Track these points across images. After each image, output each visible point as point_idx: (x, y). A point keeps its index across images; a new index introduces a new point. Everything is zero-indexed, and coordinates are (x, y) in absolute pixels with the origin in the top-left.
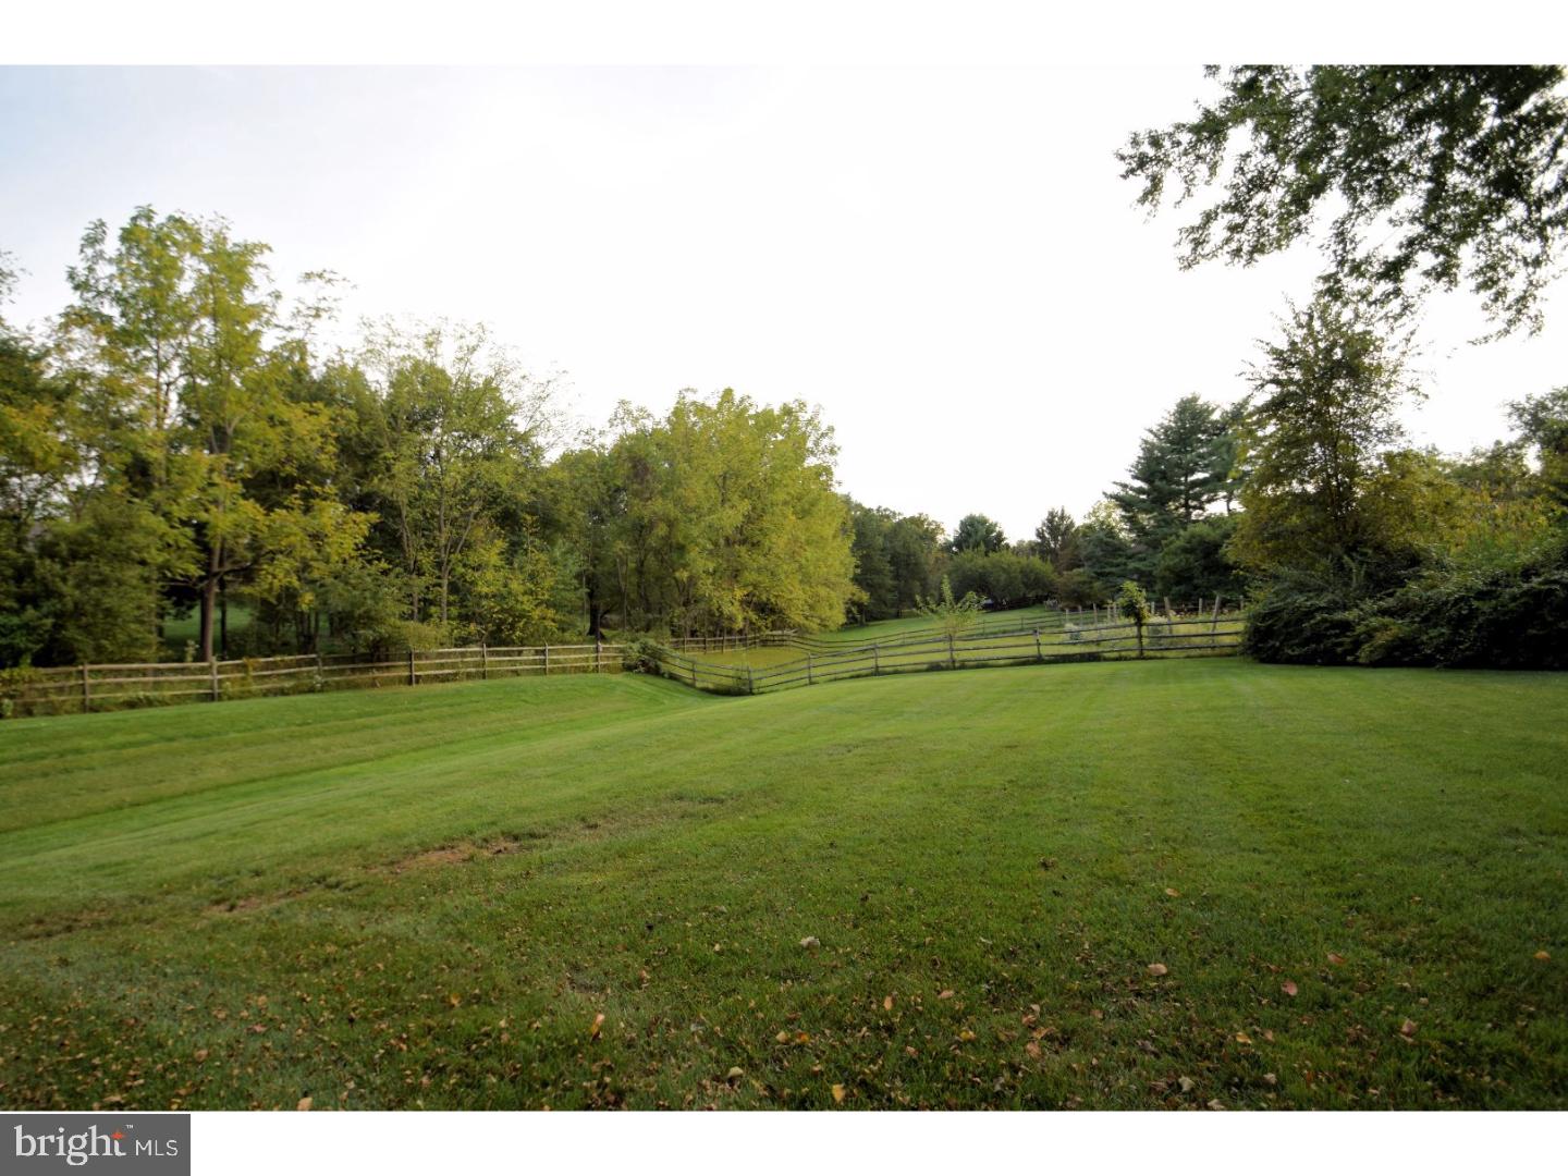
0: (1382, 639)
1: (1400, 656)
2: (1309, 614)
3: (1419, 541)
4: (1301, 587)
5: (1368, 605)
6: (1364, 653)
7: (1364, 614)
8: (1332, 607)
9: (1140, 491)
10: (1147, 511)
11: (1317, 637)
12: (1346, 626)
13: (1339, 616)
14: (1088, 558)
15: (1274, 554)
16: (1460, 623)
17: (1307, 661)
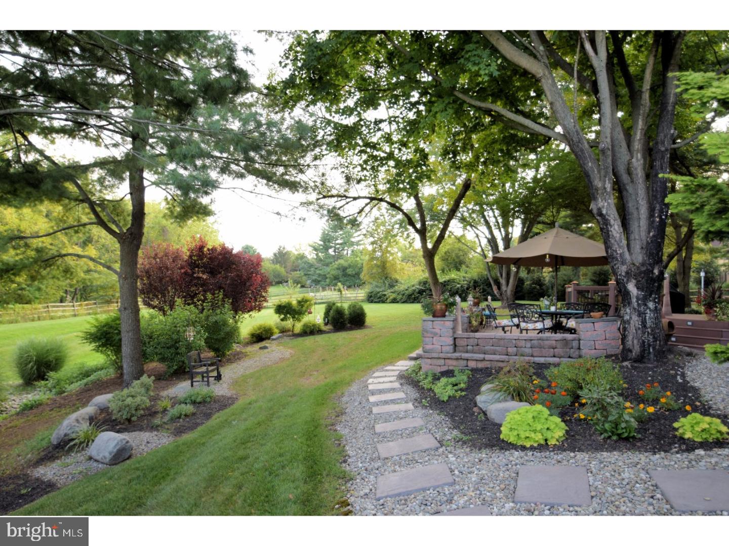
0: (391, 298)
1: (394, 301)
2: (379, 292)
3: (398, 277)
4: (377, 286)
5: (389, 291)
6: (388, 301)
7: (388, 292)
8: (383, 291)
9: (321, 245)
10: (322, 253)
11: (380, 297)
12: (385, 295)
13: (384, 293)
14: (303, 268)
15: (371, 278)
16: (403, 295)
17: (379, 302)
